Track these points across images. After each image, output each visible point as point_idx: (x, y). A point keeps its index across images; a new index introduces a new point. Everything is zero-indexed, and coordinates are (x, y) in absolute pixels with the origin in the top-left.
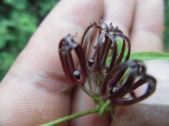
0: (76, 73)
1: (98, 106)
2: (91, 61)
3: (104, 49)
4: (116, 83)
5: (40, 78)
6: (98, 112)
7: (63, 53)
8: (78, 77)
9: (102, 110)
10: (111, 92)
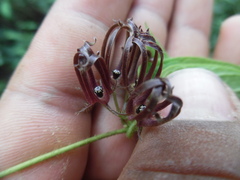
0: (98, 89)
1: (125, 126)
2: (116, 71)
3: (132, 58)
4: (145, 100)
5: (50, 96)
6: (125, 132)
7: (81, 70)
8: (100, 94)
9: (130, 130)
10: (138, 111)
